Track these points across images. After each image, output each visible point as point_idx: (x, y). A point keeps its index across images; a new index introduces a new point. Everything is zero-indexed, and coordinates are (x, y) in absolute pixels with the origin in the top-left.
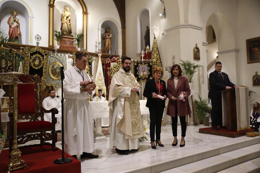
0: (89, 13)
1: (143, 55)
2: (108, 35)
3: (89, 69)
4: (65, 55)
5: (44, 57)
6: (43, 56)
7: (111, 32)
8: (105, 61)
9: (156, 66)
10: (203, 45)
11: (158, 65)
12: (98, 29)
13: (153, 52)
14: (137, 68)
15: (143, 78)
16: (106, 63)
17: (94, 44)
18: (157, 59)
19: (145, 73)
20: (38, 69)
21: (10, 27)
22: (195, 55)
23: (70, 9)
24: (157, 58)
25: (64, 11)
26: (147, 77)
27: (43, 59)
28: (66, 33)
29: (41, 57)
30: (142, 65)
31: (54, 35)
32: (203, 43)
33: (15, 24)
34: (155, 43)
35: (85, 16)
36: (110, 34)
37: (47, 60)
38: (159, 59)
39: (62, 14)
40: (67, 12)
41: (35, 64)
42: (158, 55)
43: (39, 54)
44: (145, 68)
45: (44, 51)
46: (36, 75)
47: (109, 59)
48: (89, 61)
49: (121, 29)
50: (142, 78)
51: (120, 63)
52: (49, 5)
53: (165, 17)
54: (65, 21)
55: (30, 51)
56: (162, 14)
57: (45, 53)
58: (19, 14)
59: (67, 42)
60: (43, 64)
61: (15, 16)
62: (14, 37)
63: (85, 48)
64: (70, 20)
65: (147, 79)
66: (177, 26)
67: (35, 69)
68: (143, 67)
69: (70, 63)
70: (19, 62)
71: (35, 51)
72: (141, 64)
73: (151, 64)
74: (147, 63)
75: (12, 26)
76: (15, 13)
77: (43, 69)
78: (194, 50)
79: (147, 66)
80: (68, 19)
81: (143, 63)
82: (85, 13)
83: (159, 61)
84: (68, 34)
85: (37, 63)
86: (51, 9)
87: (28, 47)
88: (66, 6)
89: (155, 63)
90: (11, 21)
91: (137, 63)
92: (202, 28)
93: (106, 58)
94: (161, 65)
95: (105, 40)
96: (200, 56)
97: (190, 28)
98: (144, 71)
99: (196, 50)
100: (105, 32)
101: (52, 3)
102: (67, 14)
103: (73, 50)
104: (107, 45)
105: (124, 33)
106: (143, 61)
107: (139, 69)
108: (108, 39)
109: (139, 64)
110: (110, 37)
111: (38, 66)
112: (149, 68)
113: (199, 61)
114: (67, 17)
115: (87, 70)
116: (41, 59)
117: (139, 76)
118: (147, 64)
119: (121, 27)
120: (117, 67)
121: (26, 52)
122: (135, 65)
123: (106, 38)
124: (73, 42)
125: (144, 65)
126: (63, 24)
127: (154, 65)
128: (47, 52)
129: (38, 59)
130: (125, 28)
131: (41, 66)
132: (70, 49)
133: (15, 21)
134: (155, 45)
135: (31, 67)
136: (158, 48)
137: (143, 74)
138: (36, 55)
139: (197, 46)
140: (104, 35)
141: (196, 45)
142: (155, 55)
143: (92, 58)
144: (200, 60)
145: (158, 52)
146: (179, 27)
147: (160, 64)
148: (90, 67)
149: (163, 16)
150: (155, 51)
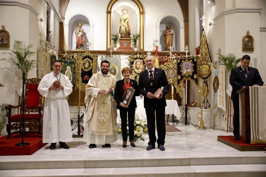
0: (146, 12)
1: (187, 51)
2: (169, 31)
3: (143, 68)
4: (119, 57)
5: (93, 61)
6: (92, 59)
7: (172, 28)
8: (163, 59)
9: (205, 62)
10: (261, 31)
11: (207, 61)
12: (156, 27)
13: (201, 47)
14: (181, 66)
15: (187, 76)
16: (164, 61)
17: (152, 42)
18: (206, 54)
19: (189, 70)
20: (88, 71)
21: (77, 37)
22: (246, 45)
23: (127, 12)
24: (206, 52)
25: (122, 15)
26: (191, 75)
27: (93, 62)
28: (124, 35)
29: (90, 60)
30: (186, 62)
31: (112, 38)
32: (261, 28)
33: (80, 34)
34: (203, 35)
35: (142, 16)
36: (171, 30)
37: (96, 63)
38: (208, 53)
39: (121, 18)
40: (125, 15)
41: (85, 67)
42: (207, 49)
43: (88, 58)
44: (188, 64)
45: (93, 55)
46: (86, 76)
47: (166, 56)
48: (144, 60)
49: (184, 23)
50: (185, 76)
51: (170, 60)
52: (107, 12)
53: (215, 4)
54: (123, 23)
55: (81, 56)
56: (210, 1)
57: (94, 57)
58: (84, 25)
59: (124, 43)
60: (92, 67)
61: (81, 27)
62: (79, 44)
63: (142, 48)
64: (128, 22)
65: (191, 76)
66: (222, 14)
67: (85, 71)
68: (187, 64)
69: (127, 63)
70: (66, 66)
71: (85, 56)
72: (185, 60)
73: (195, 60)
74: (191, 59)
75: (78, 36)
76: (80, 24)
77: (93, 71)
78: (243, 40)
79: (191, 63)
80: (125, 22)
81: (187, 60)
82: (142, 13)
83: (208, 56)
84: (127, 36)
85: (87, 66)
86: (109, 15)
87: (80, 53)
88: (123, 10)
89: (203, 58)
90: (77, 32)
91: (180, 60)
92: (261, 10)
93: (164, 56)
94: (210, 61)
95: (166, 37)
96: (253, 47)
97: (237, 13)
98: (188, 68)
99: (247, 39)
100: (166, 29)
101: (109, 10)
102: (125, 17)
103: (130, 50)
104: (167, 42)
105: (187, 27)
106: (187, 58)
107: (182, 67)
108: (168, 36)
109: (183, 61)
110: (171, 33)
111: (88, 69)
112: (193, 65)
113: (253, 53)
114: (125, 20)
115: (142, 69)
116: (91, 62)
117: (182, 74)
118: (191, 61)
119: (183, 20)
120: (167, 65)
121: (78, 57)
122: (178, 62)
123: (166, 35)
124: (130, 43)
125: (188, 61)
126: (121, 27)
127: (202, 61)
128: (95, 56)
129: (88, 62)
130: (188, 21)
131: (91, 68)
132: (127, 50)
133: (80, 31)
134: (204, 38)
135: (82, 70)
136: (206, 41)
137: (187, 72)
138: (86, 59)
139: (250, 34)
140: (165, 32)
141: (248, 32)
142: (204, 50)
143: (146, 57)
144: (253, 51)
145: (206, 46)
146: (223, 14)
147: (210, 59)
148: (144, 66)
149: (213, 3)
150: (204, 45)
